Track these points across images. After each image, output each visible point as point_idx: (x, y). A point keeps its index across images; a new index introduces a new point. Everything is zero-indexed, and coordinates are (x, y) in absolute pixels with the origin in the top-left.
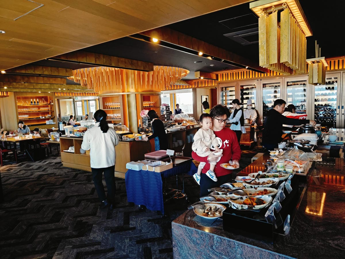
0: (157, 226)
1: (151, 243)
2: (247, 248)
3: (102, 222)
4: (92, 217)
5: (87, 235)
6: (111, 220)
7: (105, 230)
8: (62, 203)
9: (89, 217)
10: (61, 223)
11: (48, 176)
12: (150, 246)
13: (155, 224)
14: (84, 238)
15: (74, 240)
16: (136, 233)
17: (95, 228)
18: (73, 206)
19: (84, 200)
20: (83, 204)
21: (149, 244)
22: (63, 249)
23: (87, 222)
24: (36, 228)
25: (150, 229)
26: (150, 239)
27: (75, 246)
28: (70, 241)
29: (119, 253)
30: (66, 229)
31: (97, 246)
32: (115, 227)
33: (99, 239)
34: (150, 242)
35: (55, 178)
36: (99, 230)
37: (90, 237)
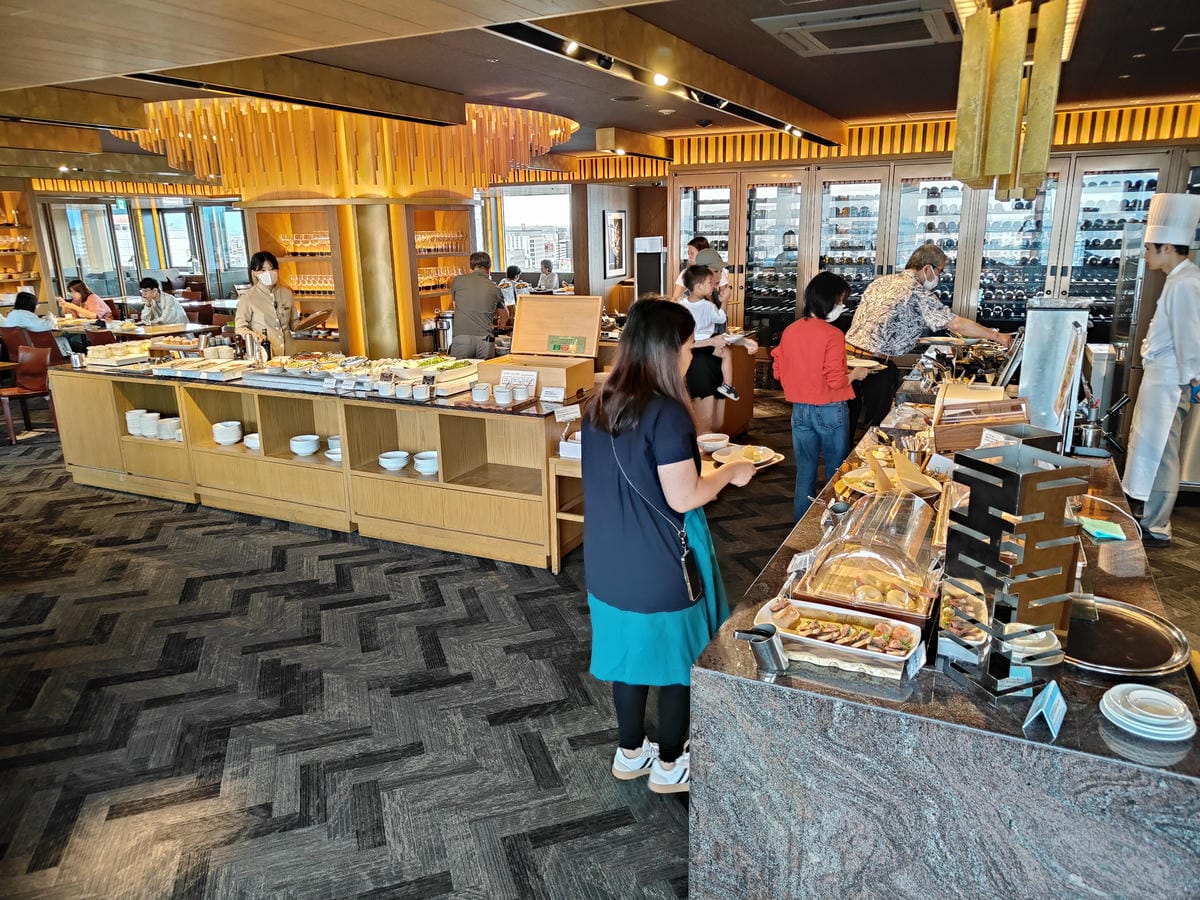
0: (540, 668)
1: (537, 721)
2: (935, 730)
3: (351, 662)
4: (309, 648)
5: (314, 709)
6: (379, 653)
7: (369, 689)
8: (180, 602)
9: (299, 649)
10: (204, 674)
11: (82, 509)
12: (535, 730)
13: (531, 659)
14: (305, 717)
15: (273, 725)
16: (479, 692)
17: (334, 682)
18: (228, 615)
19: (256, 590)
20: (260, 604)
21: (530, 724)
22: (247, 756)
23: (299, 666)
24: (119, 693)
25: (520, 675)
26: (530, 708)
27: (284, 744)
28: (261, 729)
29: (445, 759)
30: (230, 690)
31: (359, 742)
32: (401, 677)
33: (359, 718)
34: (533, 717)
35: (117, 515)
36: (349, 689)
37: (326, 714)
